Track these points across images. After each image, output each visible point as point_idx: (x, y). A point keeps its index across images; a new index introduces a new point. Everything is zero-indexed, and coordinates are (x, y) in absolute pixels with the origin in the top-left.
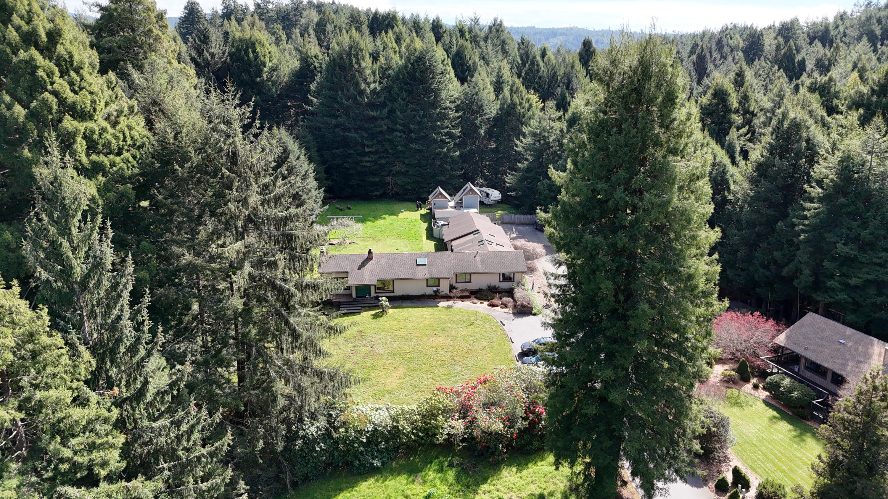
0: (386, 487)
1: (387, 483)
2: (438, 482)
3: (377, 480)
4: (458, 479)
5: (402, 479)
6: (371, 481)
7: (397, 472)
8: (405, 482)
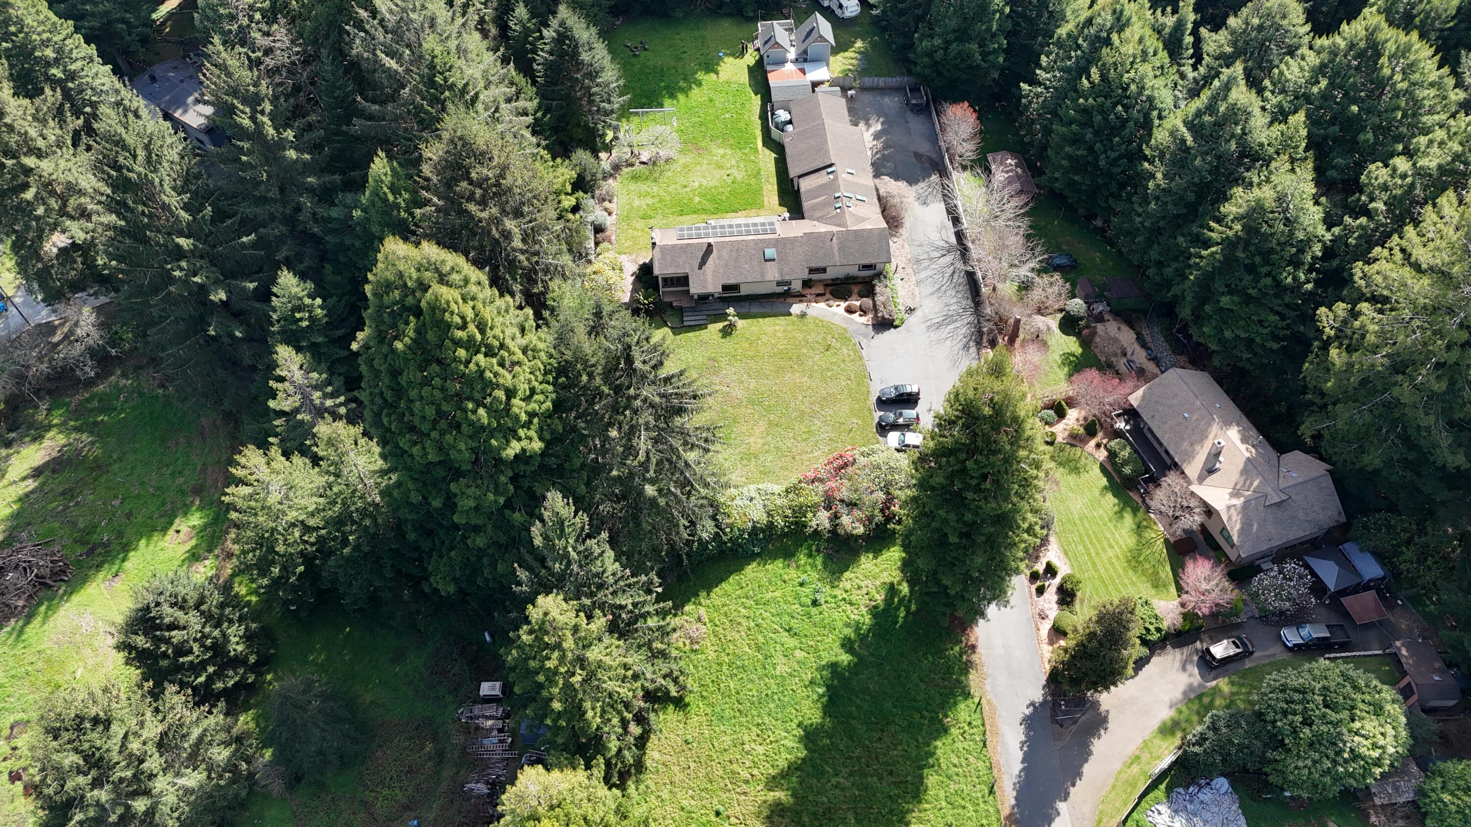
0: (767, 571)
1: (767, 567)
2: (808, 568)
3: (759, 564)
4: (825, 564)
5: (779, 563)
6: (754, 564)
7: (774, 557)
8: (781, 565)
